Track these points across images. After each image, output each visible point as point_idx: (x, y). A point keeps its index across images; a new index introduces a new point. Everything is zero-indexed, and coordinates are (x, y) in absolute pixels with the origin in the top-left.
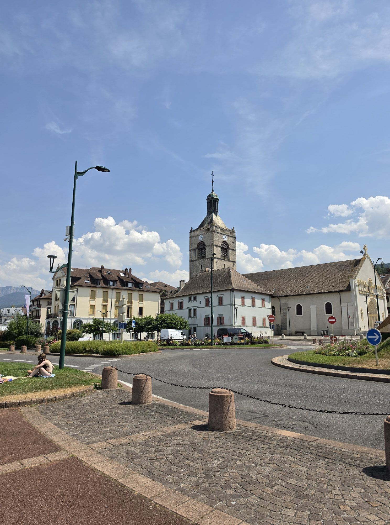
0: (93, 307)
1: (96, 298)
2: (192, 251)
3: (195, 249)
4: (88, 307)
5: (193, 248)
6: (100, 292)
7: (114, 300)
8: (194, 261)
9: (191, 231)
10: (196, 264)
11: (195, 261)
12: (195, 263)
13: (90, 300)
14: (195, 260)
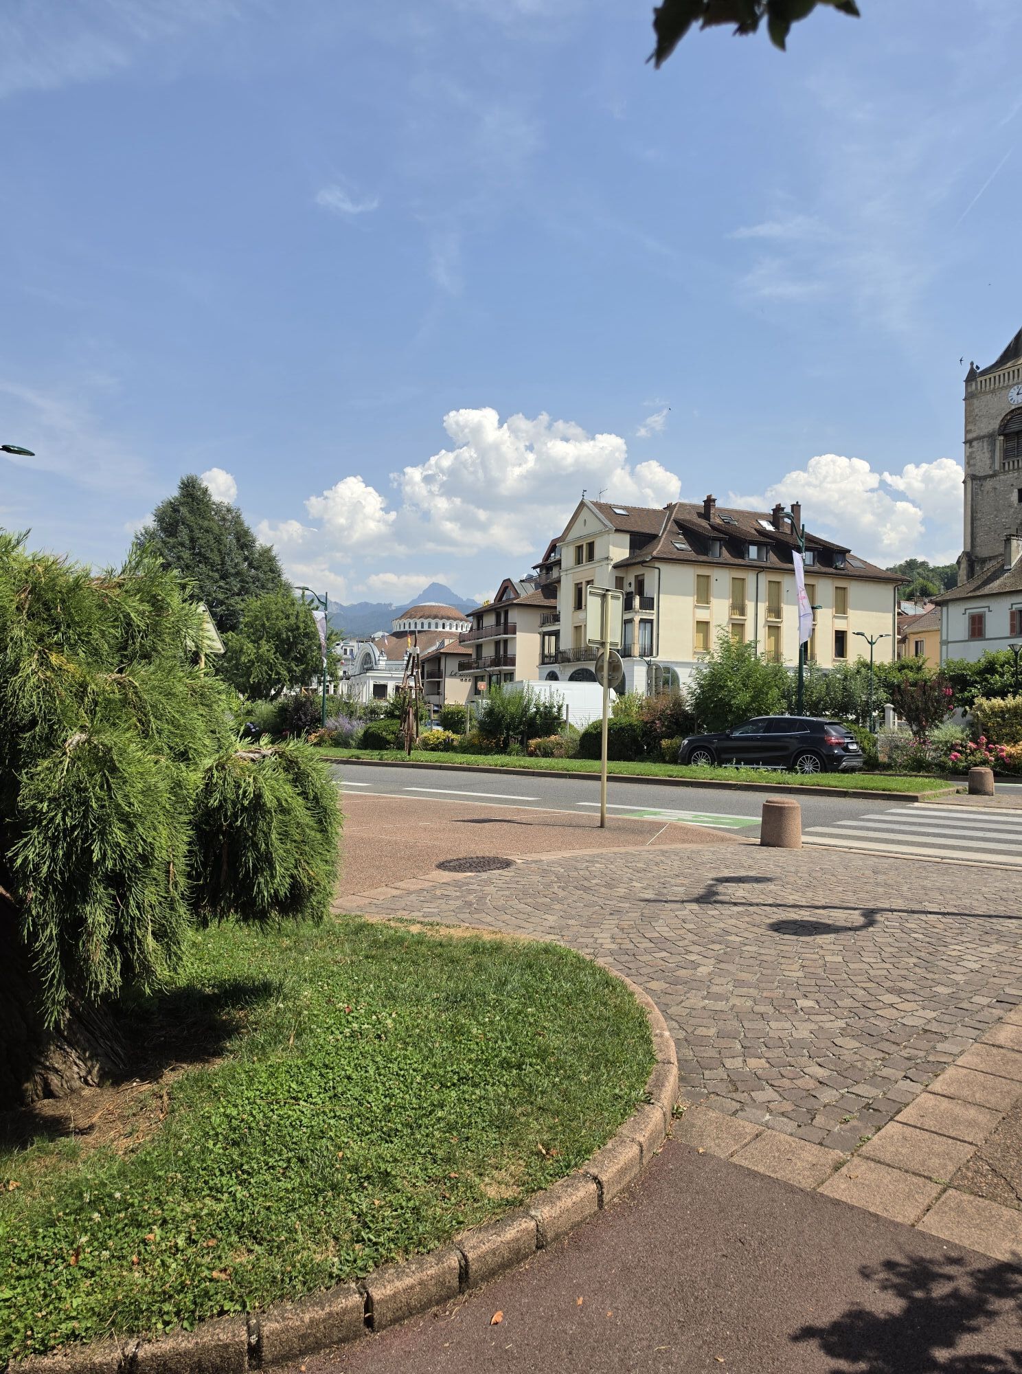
0: (703, 626)
1: (712, 599)
2: (975, 443)
3: (991, 437)
4: (691, 626)
5: (982, 434)
6: (722, 579)
7: (763, 607)
8: (985, 478)
9: (972, 376)
10: (995, 489)
11: (991, 476)
12: (989, 484)
13: (696, 607)
14: (991, 473)
